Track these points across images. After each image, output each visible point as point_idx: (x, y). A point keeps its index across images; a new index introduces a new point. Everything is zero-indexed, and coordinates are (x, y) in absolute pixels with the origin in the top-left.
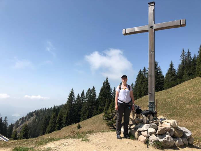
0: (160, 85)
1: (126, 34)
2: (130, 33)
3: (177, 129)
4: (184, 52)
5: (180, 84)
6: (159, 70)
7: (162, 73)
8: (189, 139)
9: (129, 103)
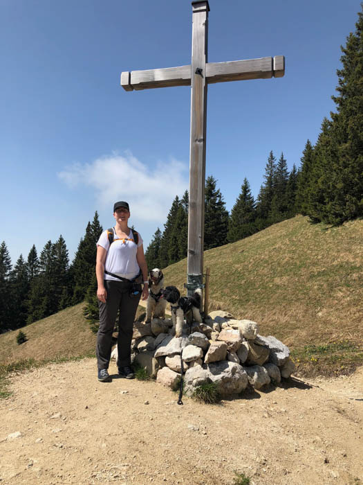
0: (220, 233)
1: (130, 87)
2: (141, 83)
3: (255, 343)
4: (272, 158)
5: (263, 231)
6: (218, 198)
7: (224, 206)
8: (283, 365)
9: (136, 281)
